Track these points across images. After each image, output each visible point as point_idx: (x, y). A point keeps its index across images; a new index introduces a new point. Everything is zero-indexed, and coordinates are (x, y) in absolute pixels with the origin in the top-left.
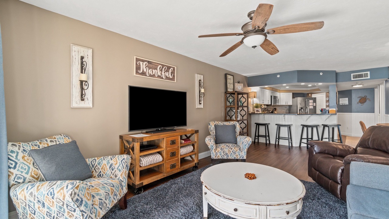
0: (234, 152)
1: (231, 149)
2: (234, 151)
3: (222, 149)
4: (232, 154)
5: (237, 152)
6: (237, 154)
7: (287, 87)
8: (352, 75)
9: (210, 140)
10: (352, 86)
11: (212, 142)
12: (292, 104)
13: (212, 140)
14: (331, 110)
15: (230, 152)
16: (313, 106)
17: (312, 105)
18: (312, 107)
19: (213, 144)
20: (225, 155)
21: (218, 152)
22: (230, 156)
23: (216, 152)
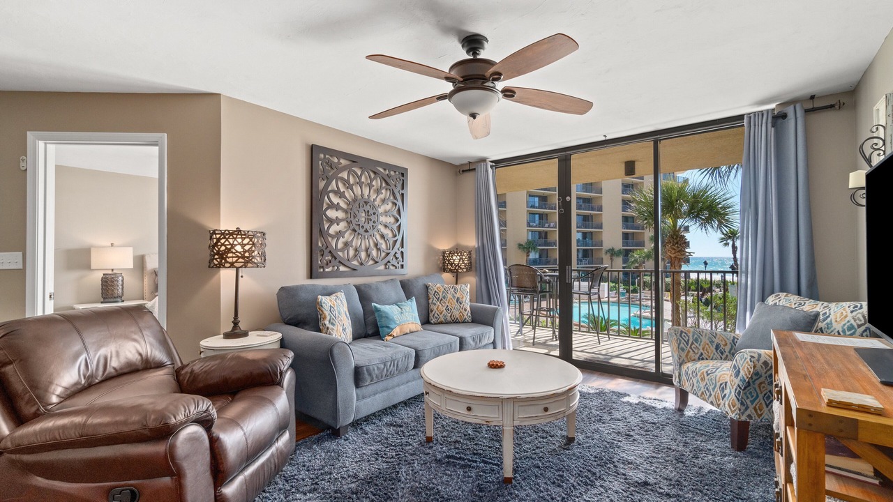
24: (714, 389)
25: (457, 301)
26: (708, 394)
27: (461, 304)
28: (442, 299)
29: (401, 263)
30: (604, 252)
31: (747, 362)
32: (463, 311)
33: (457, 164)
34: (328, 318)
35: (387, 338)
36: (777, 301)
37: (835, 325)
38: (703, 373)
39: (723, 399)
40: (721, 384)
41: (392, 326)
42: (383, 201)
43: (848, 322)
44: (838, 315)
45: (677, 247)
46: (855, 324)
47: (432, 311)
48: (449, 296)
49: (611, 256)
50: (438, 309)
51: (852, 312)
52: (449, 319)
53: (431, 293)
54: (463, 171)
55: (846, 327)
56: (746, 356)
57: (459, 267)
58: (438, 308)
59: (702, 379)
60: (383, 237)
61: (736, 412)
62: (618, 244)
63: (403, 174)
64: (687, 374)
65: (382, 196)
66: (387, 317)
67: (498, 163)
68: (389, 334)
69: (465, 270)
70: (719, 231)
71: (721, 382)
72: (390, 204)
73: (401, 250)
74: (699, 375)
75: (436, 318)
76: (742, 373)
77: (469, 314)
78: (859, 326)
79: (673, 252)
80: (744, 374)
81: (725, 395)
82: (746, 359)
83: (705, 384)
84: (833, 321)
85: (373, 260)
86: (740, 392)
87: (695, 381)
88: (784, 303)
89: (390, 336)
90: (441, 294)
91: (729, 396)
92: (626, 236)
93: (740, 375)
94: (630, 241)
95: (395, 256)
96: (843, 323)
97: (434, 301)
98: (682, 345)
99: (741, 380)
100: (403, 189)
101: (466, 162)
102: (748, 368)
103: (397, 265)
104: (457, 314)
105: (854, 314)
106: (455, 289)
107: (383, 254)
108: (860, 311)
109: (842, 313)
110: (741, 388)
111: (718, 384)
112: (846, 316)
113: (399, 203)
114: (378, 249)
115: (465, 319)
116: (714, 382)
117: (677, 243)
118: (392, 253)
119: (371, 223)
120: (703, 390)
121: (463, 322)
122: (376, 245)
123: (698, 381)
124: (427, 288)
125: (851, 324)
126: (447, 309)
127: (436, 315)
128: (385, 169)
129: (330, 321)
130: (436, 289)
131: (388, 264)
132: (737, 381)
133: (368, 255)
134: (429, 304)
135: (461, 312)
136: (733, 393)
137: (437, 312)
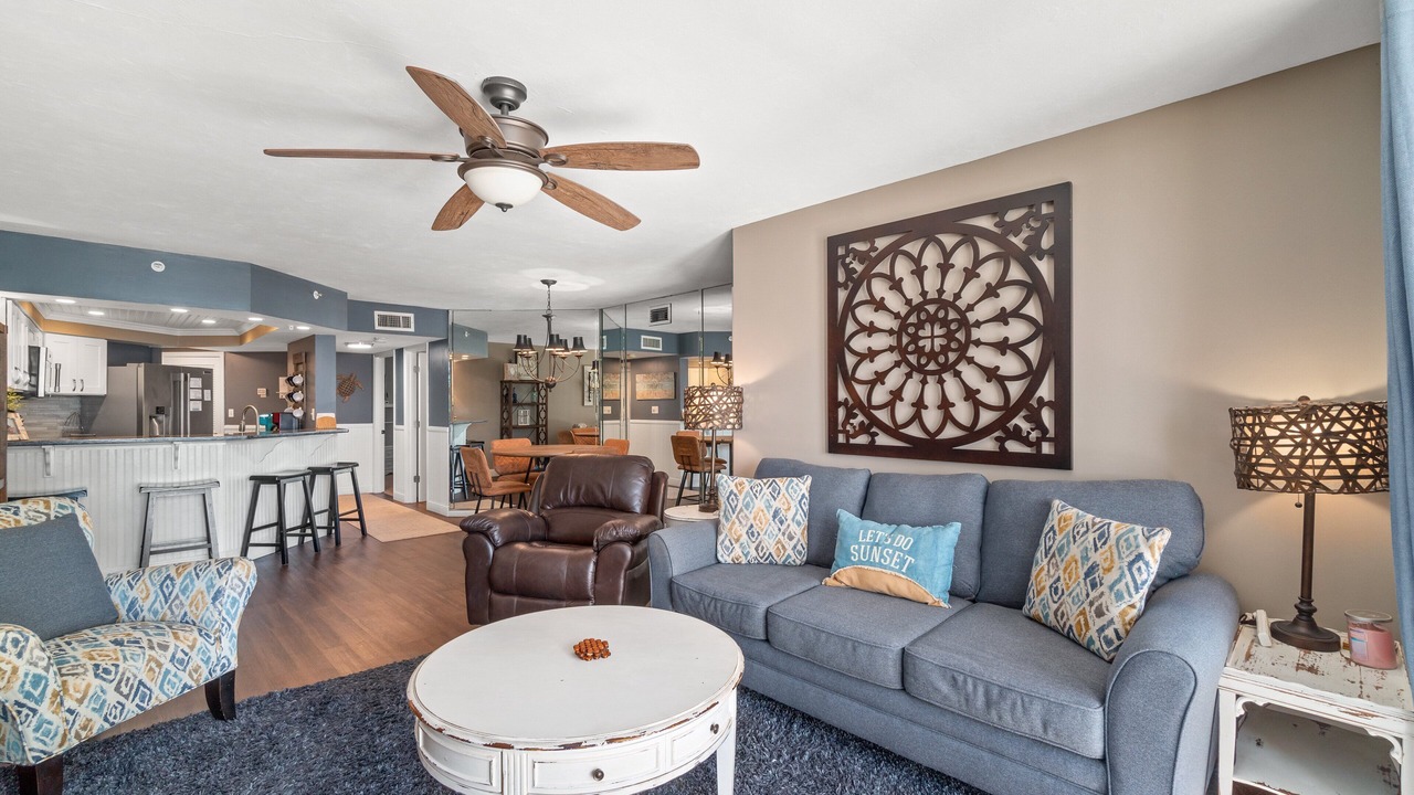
0: (182, 656)
1: (164, 647)
2: (180, 655)
3: (106, 671)
4: (168, 672)
5: (193, 654)
6: (196, 659)
7: (91, 313)
8: (376, 313)
9: (16, 642)
10: (347, 344)
11: (37, 652)
12: (104, 392)
13: (32, 639)
14: (322, 418)
15: (160, 665)
16: (202, 400)
17: (200, 396)
18: (198, 406)
19: (44, 663)
20: (127, 697)
21: (80, 701)
22: (156, 691)
23: (69, 703)
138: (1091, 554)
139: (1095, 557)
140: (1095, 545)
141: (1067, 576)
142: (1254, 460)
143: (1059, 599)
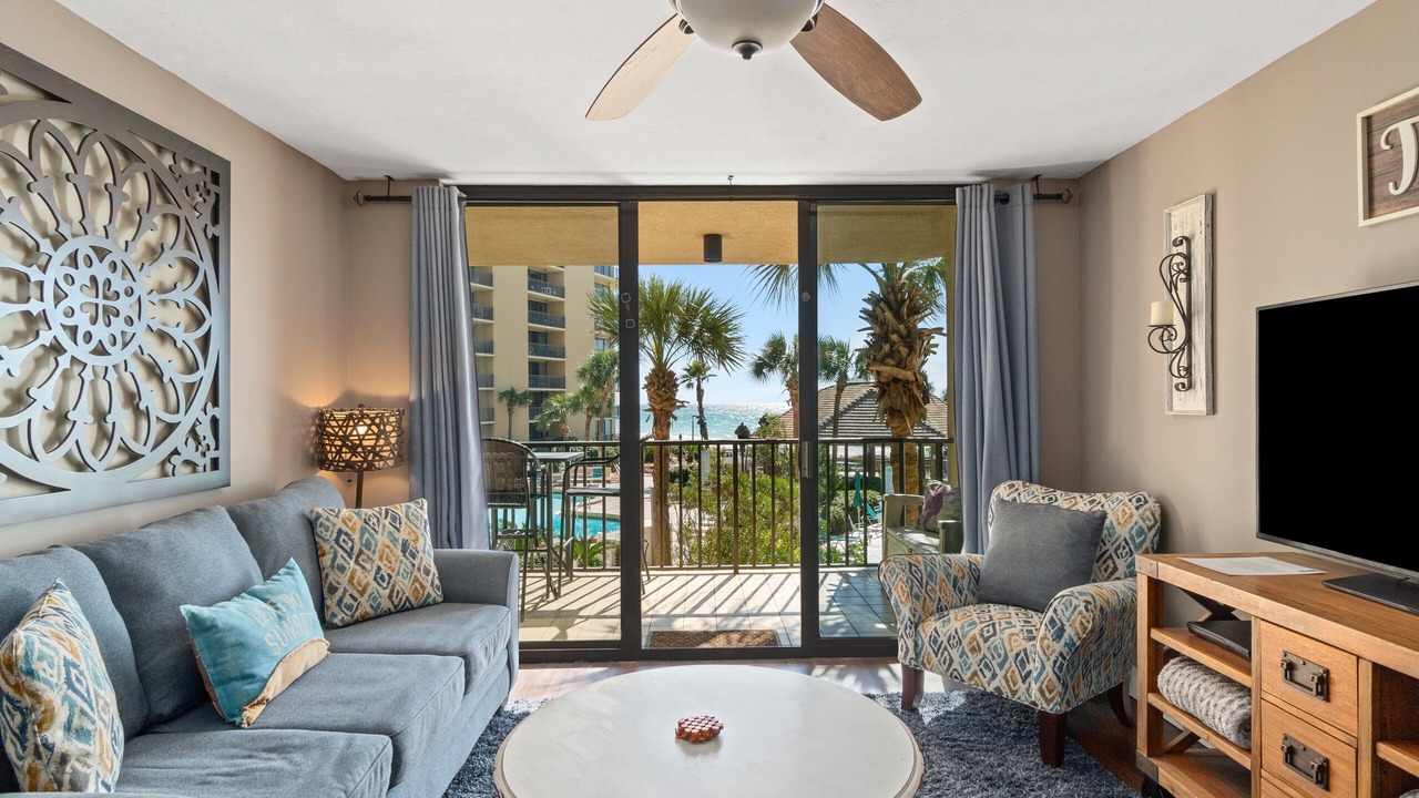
24: (1001, 666)
25: (404, 551)
26: (989, 675)
27: (414, 556)
28: (361, 552)
29: (211, 454)
30: (496, 397)
31: (1080, 613)
32: (421, 575)
33: (347, 175)
34: (62, 715)
35: (253, 713)
36: (1016, 494)
37: (1118, 528)
38: (974, 638)
39: (1024, 682)
40: (1018, 655)
41: (261, 671)
42: (155, 253)
43: (1136, 523)
44: (1120, 513)
45: (665, 392)
46: (1144, 527)
47: (333, 590)
48: (382, 539)
49: (508, 405)
50: (357, 578)
51: (1137, 508)
52: (386, 604)
53: (327, 538)
54: (369, 199)
55: (1134, 532)
56: (1075, 602)
57: (376, 454)
58: (352, 578)
59: (973, 650)
60: (154, 371)
61: (1055, 701)
62: (522, 383)
63: (215, 178)
64: (935, 641)
65: (150, 236)
66: (241, 645)
67: (477, 195)
68: (252, 701)
69: (391, 463)
70: (721, 366)
71: (1015, 651)
72: (178, 267)
73: (211, 411)
74: (965, 642)
75: (349, 607)
76: (1069, 631)
77: (437, 582)
78: (1150, 529)
79: (658, 400)
80: (1072, 634)
81: (1030, 672)
82: (1076, 607)
83: (980, 657)
84: (1115, 523)
85: (124, 449)
86: (1062, 664)
87: (955, 654)
88: (1027, 498)
89: (259, 703)
90: (356, 537)
91: (1040, 674)
92: (534, 368)
93: (1066, 636)
94: (541, 376)
95: (193, 432)
96: (1130, 526)
97: (339, 561)
98: (915, 589)
99: (1066, 644)
100: (215, 221)
101: (381, 175)
102: (1081, 623)
103: (200, 461)
104: (404, 586)
105: (1141, 510)
106: (394, 519)
107: (156, 428)
108: (1147, 506)
109: (1124, 510)
110: (1064, 658)
111: (1011, 656)
112: (1131, 515)
113: (206, 265)
114: (139, 413)
115: (429, 595)
116: (1002, 652)
117: (664, 385)
118: (186, 422)
119: (118, 325)
120: (974, 667)
121: (422, 607)
122: (132, 399)
123: (963, 653)
124: (311, 524)
125: (1140, 527)
126: (379, 577)
127: (348, 600)
128: (160, 149)
129: (68, 728)
130: (340, 525)
131: (175, 459)
132: (1059, 647)
133: (105, 435)
134: (320, 569)
135: (416, 580)
136: (1049, 668)
137: (351, 590)
138: (397, 535)
139: (402, 536)
140: (396, 528)
141: (385, 562)
142: (378, 449)
143: (388, 583)
